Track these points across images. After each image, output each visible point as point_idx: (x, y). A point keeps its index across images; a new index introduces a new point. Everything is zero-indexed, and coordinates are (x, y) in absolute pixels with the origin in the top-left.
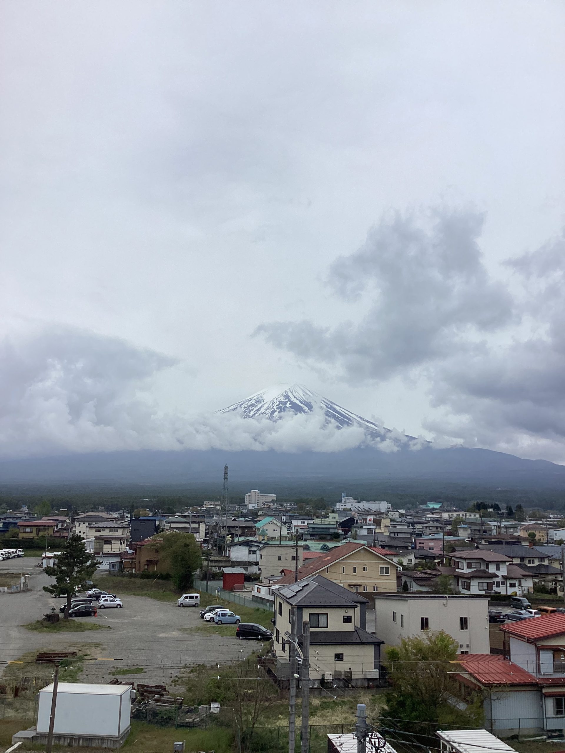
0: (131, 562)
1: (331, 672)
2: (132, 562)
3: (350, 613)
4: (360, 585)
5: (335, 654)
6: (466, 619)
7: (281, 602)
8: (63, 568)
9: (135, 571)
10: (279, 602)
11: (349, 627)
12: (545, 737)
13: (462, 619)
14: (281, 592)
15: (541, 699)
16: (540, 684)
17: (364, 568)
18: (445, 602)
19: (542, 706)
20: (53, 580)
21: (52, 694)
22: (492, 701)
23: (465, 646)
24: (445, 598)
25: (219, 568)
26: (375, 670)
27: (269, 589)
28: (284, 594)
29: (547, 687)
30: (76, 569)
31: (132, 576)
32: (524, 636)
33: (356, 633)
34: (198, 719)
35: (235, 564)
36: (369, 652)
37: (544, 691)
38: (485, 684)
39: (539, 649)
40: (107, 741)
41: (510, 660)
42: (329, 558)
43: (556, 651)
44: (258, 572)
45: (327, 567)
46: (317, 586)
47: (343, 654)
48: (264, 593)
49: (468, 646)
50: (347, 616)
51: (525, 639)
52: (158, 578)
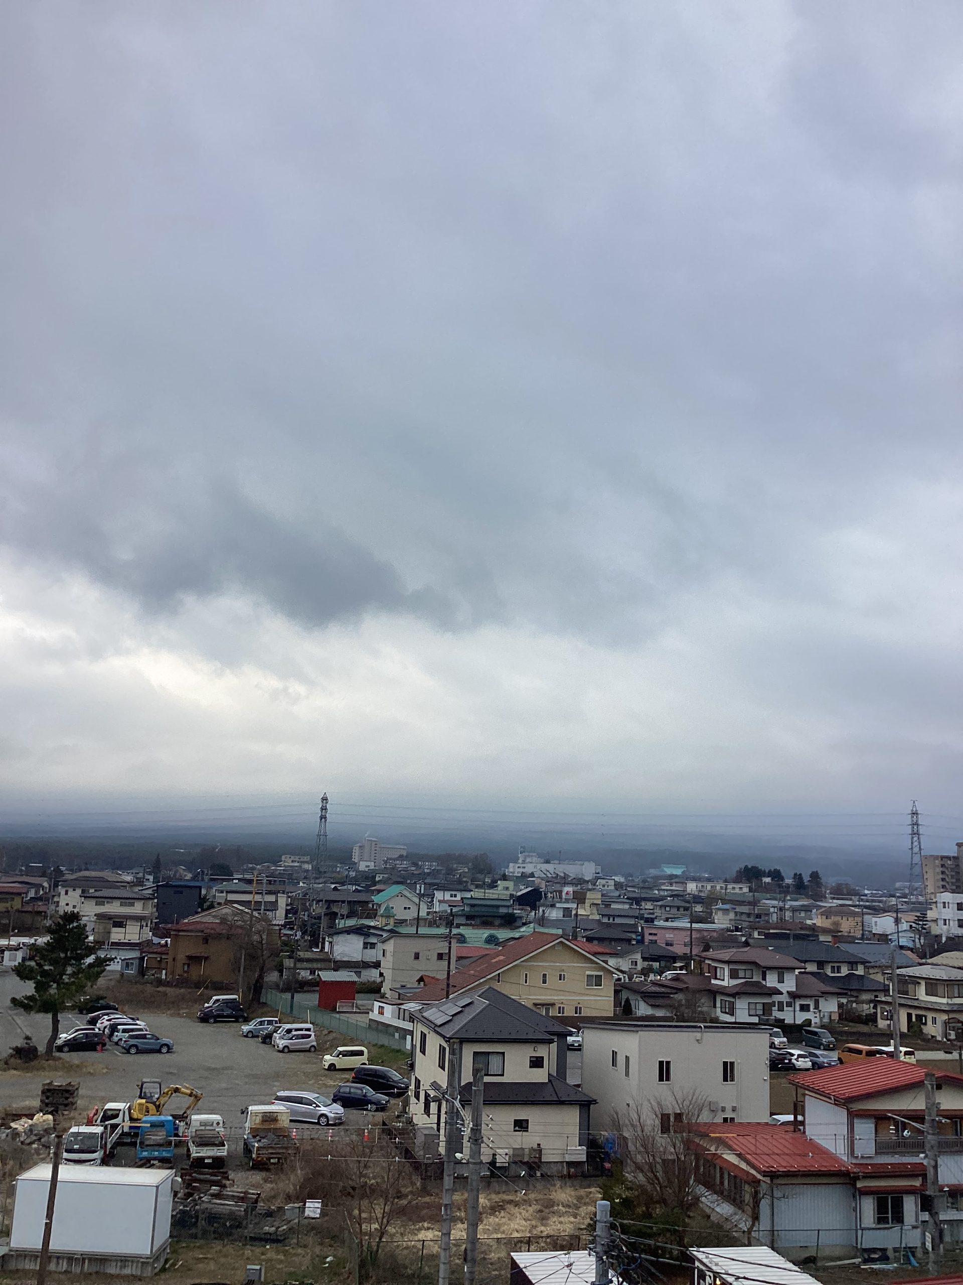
0: (159, 959)
1: (507, 1151)
2: (161, 958)
3: (542, 1051)
4: (553, 1005)
5: (515, 1120)
6: (732, 1064)
7: (426, 1031)
8: (46, 968)
9: (166, 975)
10: (422, 1032)
11: (540, 1076)
12: (860, 1260)
13: (725, 1064)
14: (424, 1014)
15: (854, 1196)
16: (854, 1173)
17: (560, 975)
18: (698, 1035)
19: (855, 1210)
20: (28, 988)
21: (49, 1183)
22: (775, 1200)
23: (729, 1108)
24: (699, 1030)
25: (312, 972)
26: (580, 1148)
27: (400, 1009)
28: (431, 1018)
29: (864, 1177)
30: (69, 970)
31: (160, 982)
32: (828, 1094)
33: (550, 1084)
34: (285, 1227)
35: (339, 965)
36: (571, 1118)
37: (859, 1185)
38: (765, 1171)
39: (853, 1115)
40: (130, 1264)
41: (804, 1132)
42: (502, 958)
43: (880, 1119)
44: (379, 980)
45: (499, 974)
46: (487, 1007)
47: (528, 1120)
48: (389, 1015)
49: (734, 1109)
50: (537, 1057)
51: (830, 1098)
52: (206, 988)
